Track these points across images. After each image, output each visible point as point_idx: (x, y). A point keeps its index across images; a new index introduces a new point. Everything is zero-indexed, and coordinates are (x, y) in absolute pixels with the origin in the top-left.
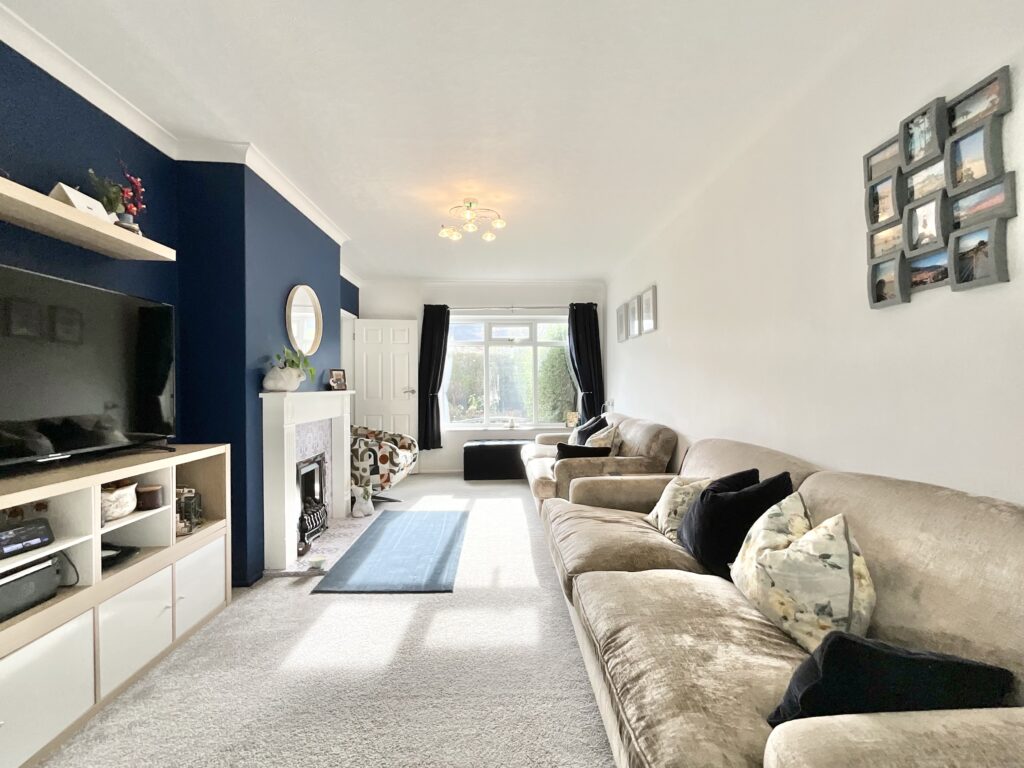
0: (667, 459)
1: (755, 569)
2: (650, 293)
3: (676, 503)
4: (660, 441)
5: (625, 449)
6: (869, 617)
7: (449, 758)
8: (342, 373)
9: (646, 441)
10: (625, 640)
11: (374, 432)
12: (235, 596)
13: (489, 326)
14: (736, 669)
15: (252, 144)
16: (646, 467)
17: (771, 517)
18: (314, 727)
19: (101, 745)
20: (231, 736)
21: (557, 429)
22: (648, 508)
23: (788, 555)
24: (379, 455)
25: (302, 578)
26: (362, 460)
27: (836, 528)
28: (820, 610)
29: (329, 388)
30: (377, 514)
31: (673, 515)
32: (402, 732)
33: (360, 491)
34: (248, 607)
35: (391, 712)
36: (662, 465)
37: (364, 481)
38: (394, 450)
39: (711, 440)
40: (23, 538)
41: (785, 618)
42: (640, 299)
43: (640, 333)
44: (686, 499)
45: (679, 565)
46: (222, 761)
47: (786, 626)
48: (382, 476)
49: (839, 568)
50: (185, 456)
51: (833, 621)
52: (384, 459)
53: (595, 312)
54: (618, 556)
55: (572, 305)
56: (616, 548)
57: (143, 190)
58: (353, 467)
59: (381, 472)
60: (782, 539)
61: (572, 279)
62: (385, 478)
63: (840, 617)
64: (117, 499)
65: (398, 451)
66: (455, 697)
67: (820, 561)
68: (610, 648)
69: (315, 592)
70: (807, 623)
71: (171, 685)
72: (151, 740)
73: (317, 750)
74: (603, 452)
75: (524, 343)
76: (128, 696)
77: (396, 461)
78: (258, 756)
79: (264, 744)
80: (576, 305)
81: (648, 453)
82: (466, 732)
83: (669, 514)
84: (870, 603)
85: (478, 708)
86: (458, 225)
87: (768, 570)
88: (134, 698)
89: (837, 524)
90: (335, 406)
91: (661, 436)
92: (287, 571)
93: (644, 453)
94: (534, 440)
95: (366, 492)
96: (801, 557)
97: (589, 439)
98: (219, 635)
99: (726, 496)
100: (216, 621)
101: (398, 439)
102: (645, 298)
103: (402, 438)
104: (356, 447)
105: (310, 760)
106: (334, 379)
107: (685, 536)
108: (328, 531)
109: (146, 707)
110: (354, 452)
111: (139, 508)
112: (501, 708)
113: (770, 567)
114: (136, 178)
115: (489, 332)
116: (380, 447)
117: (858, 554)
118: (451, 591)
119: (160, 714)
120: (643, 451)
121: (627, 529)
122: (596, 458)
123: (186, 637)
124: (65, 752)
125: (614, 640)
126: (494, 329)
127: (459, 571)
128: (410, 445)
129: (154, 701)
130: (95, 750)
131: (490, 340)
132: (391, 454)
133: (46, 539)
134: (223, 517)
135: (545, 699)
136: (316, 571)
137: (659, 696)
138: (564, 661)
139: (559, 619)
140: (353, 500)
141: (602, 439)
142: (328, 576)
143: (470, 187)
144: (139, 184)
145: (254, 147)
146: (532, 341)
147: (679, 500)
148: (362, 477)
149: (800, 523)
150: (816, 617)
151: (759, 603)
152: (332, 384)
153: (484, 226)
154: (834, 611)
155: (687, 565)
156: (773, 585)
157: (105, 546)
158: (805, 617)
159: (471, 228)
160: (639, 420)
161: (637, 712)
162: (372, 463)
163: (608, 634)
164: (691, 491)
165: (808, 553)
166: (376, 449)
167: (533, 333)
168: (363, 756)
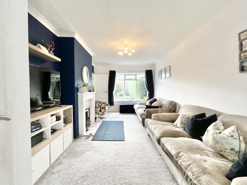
0: (174, 109)
1: (212, 139)
2: (169, 68)
3: (182, 121)
4: (172, 105)
5: (162, 106)
6: (244, 151)
7: (135, 181)
8: (93, 87)
9: (168, 105)
10: (182, 155)
11: (99, 102)
12: (74, 141)
13: (125, 75)
14: (214, 164)
15: (76, 33)
16: (168, 111)
17: (214, 125)
18: (101, 172)
19: (54, 175)
20: (83, 174)
21: (142, 101)
22: (173, 121)
23: (222, 136)
25: (88, 137)
26: (97, 108)
27: (235, 129)
28: (231, 149)
29: (90, 91)
30: (101, 121)
31: (182, 124)
32: (122, 174)
33: (97, 116)
34: (77, 143)
35: (118, 170)
36: (172, 111)
37: (98, 113)
38: (105, 106)
39: (188, 105)
40: (36, 127)
41: (221, 151)
42: (165, 69)
43: (165, 78)
44: (185, 120)
45: (186, 136)
46: (82, 180)
47: (221, 153)
48: (102, 112)
49: (236, 139)
50: (65, 108)
51: (235, 152)
53: (152, 72)
54: (170, 134)
55: (146, 70)
56: (169, 132)
57: (54, 45)
58: (96, 110)
60: (218, 131)
61: (146, 64)
63: (237, 151)
64: (53, 118)
65: (106, 106)
66: (132, 167)
67: (231, 137)
68: (178, 157)
69: (92, 140)
70: (228, 152)
71: (65, 161)
72: (64, 174)
73: (103, 178)
74: (157, 107)
75: (134, 80)
76: (57, 163)
77: (105, 109)
78: (90, 179)
79: (91, 176)
80: (147, 70)
81: (169, 107)
82: (137, 175)
83: (181, 123)
84: (244, 148)
85: (138, 169)
86: (123, 51)
87: (216, 139)
88: (58, 164)
89: (234, 128)
90: (92, 95)
91: (172, 104)
92: (84, 135)
93: (168, 108)
94: (137, 104)
95: (99, 116)
96: (225, 136)
97: (153, 104)
98: (73, 150)
99: (199, 120)
100: (71, 147)
101: (105, 103)
102: (167, 69)
103: (106, 103)
104: (96, 105)
105: (102, 180)
106: (91, 89)
107: (187, 129)
108: (91, 125)
109: (61, 166)
110: (96, 107)
111: (57, 120)
112: (144, 169)
113: (217, 138)
114: (53, 42)
115: (125, 77)
116: (102, 105)
117: (241, 136)
118: (124, 141)
119: (65, 168)
120: (167, 107)
121: (170, 127)
122: (156, 109)
123: (66, 150)
124: (46, 176)
125: (179, 155)
126: (126, 76)
127: (125, 136)
128: (108, 105)
129: (63, 165)
130: (52, 176)
131: (125, 79)
133: (40, 128)
134: (71, 122)
135: (155, 168)
136: (91, 135)
137: (197, 170)
138: (157, 159)
139: (152, 148)
140: (96, 118)
141: (157, 104)
142: (94, 136)
143: (126, 42)
144: (53, 43)
145: (77, 33)
146: (136, 79)
147: (183, 120)
148: (97, 112)
149: (222, 127)
150: (230, 151)
151: (213, 147)
152: (91, 90)
153: (129, 51)
154: (235, 150)
155: (188, 136)
156: (218, 143)
157: (51, 129)
158: (227, 151)
159: (126, 52)
160: (165, 99)
161: (192, 174)
162: (100, 109)
163: (176, 154)
164: (187, 118)
165: (227, 135)
167: (136, 77)
168: (114, 180)
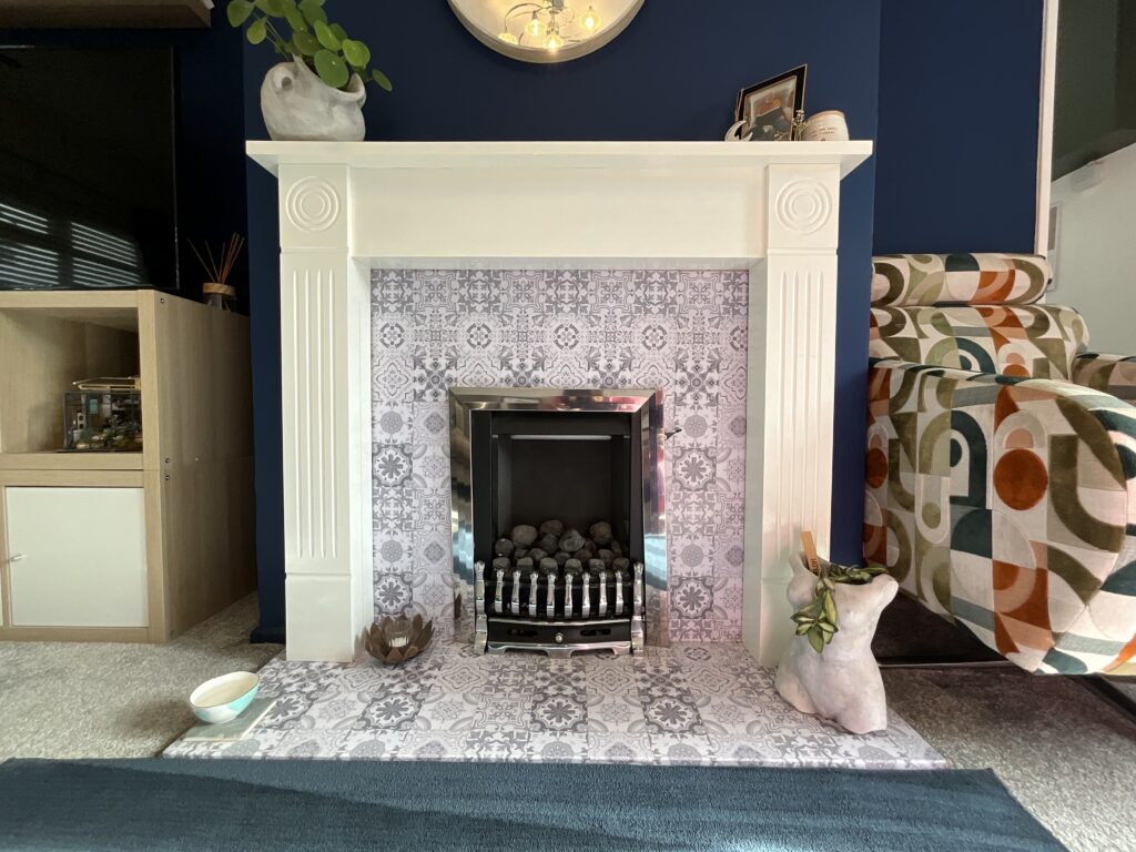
24: (996, 450)
52: (1021, 477)
59: (1002, 550)
62: (1021, 592)
132: (1064, 450)
166: (982, 415)
